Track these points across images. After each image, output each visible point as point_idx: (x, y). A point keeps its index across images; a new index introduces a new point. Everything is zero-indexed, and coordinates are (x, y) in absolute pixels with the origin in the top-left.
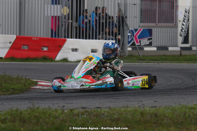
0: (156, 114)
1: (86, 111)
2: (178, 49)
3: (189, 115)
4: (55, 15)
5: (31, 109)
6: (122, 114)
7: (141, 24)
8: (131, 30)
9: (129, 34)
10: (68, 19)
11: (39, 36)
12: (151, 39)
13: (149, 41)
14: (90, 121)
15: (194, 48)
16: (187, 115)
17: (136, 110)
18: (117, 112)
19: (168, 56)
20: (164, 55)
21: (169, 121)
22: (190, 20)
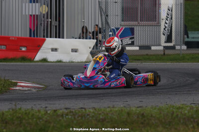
0: (143, 114)
1: (71, 112)
2: (161, 48)
3: (177, 115)
4: (34, 14)
5: (13, 110)
6: (107, 114)
7: (123, 23)
8: (113, 29)
9: (111, 33)
10: (47, 18)
11: (17, 36)
12: (133, 38)
13: (131, 40)
14: (75, 122)
15: (178, 47)
16: (175, 115)
17: (122, 110)
18: (103, 113)
19: (151, 55)
20: (147, 55)
21: (156, 121)
22: (173, 19)
